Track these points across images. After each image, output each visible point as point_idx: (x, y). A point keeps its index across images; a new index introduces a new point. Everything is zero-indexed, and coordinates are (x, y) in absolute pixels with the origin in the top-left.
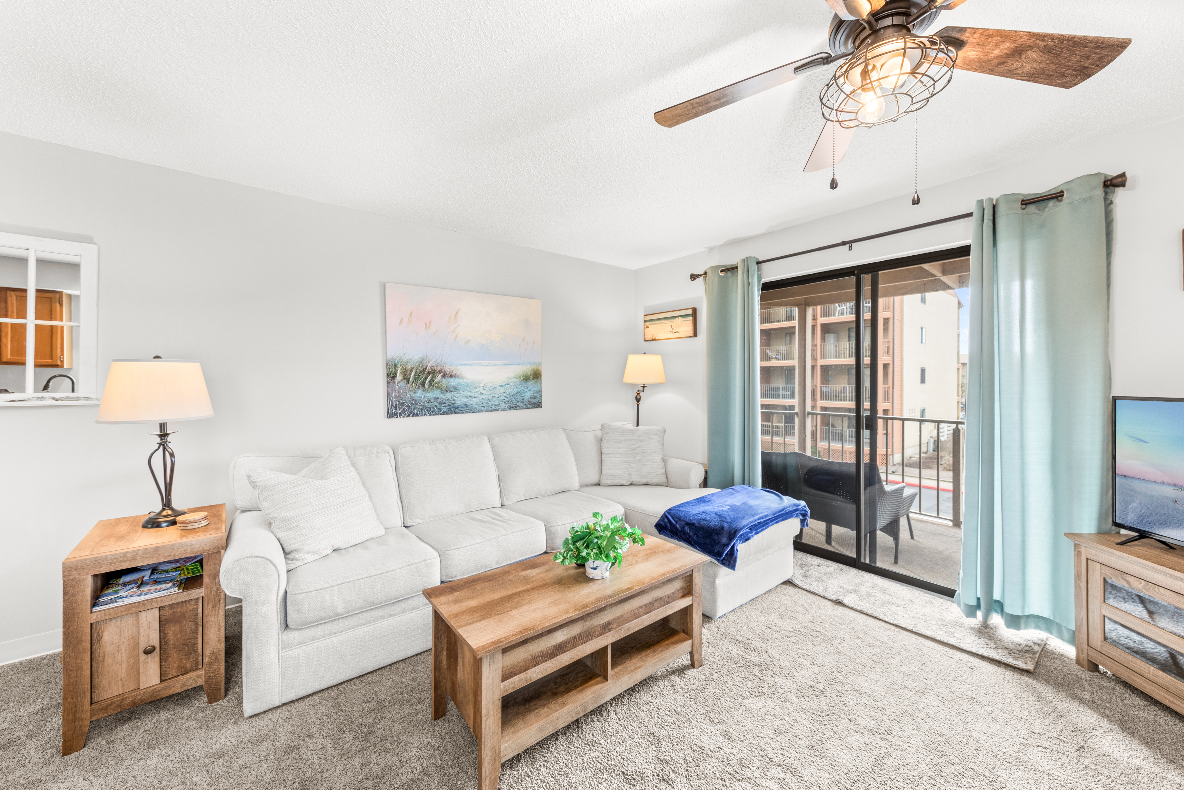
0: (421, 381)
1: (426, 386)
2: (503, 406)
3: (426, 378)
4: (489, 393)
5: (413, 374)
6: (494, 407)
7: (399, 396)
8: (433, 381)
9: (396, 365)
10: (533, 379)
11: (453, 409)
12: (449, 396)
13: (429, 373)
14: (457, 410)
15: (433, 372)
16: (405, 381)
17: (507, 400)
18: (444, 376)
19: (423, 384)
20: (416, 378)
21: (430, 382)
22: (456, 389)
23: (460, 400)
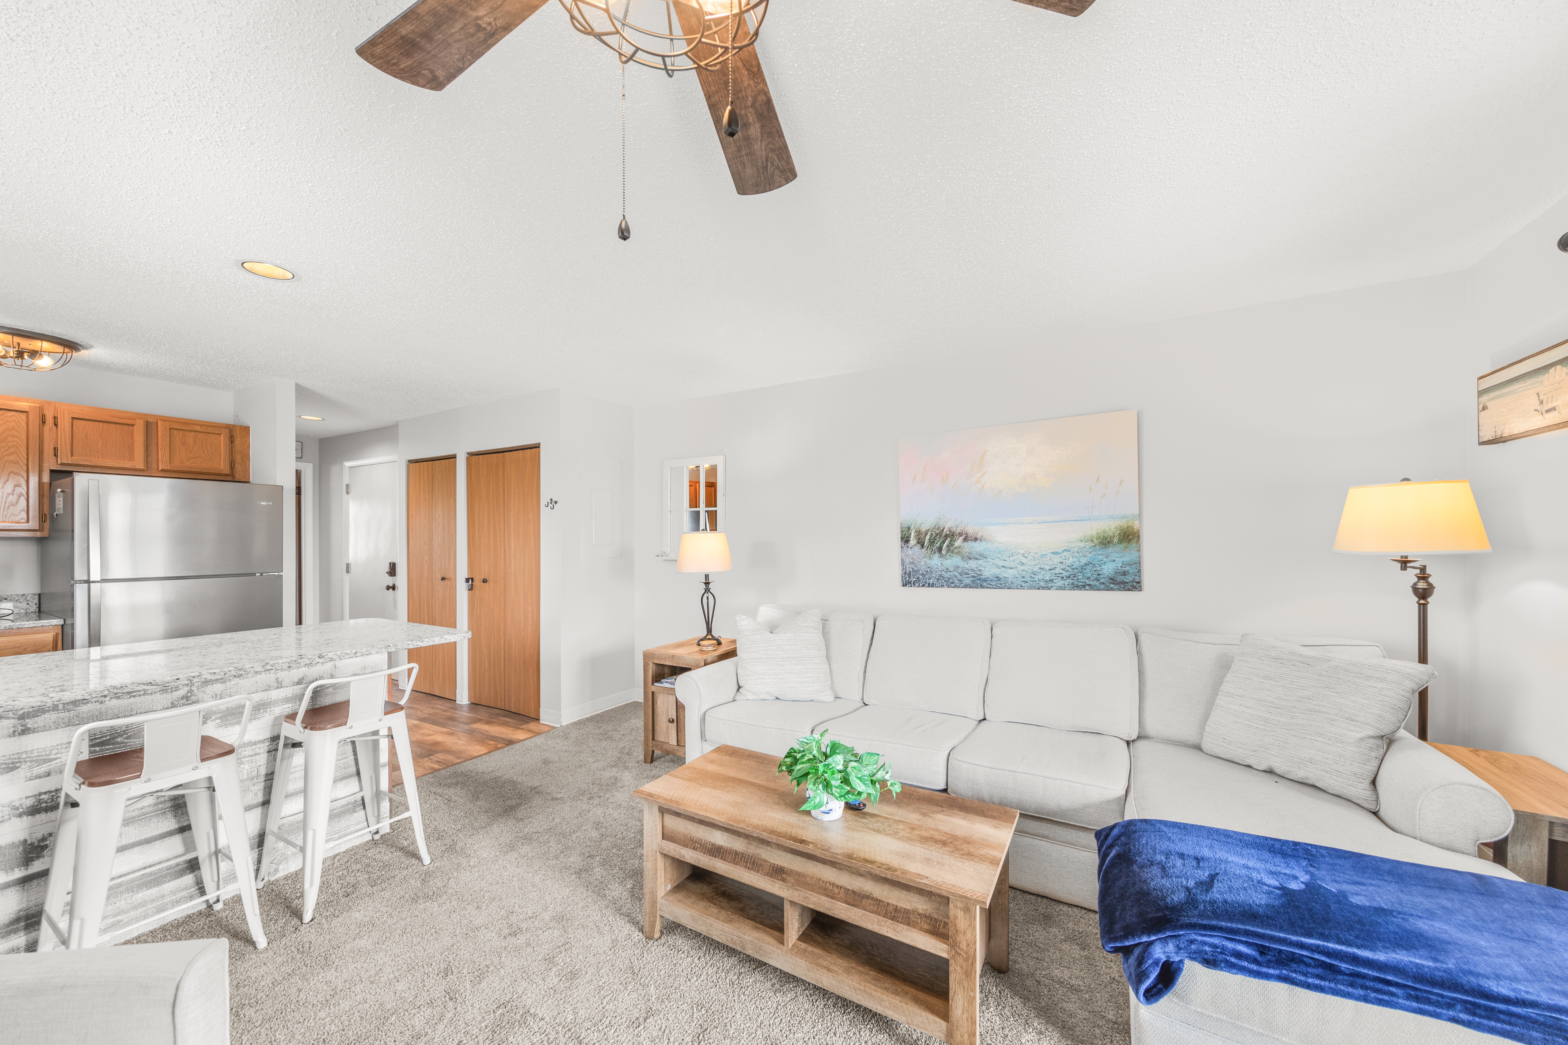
0: (938, 545)
1: (944, 552)
2: (1060, 583)
3: (944, 542)
4: (1033, 563)
5: (928, 537)
6: (1042, 584)
7: (913, 563)
8: (952, 545)
9: (909, 528)
10: (1120, 542)
11: (979, 582)
12: (973, 564)
13: (946, 536)
14: (985, 584)
15: (952, 535)
16: (919, 545)
17: (1065, 574)
18: (965, 540)
19: (940, 549)
20: (932, 542)
21: (948, 546)
22: (982, 556)
23: (989, 571)
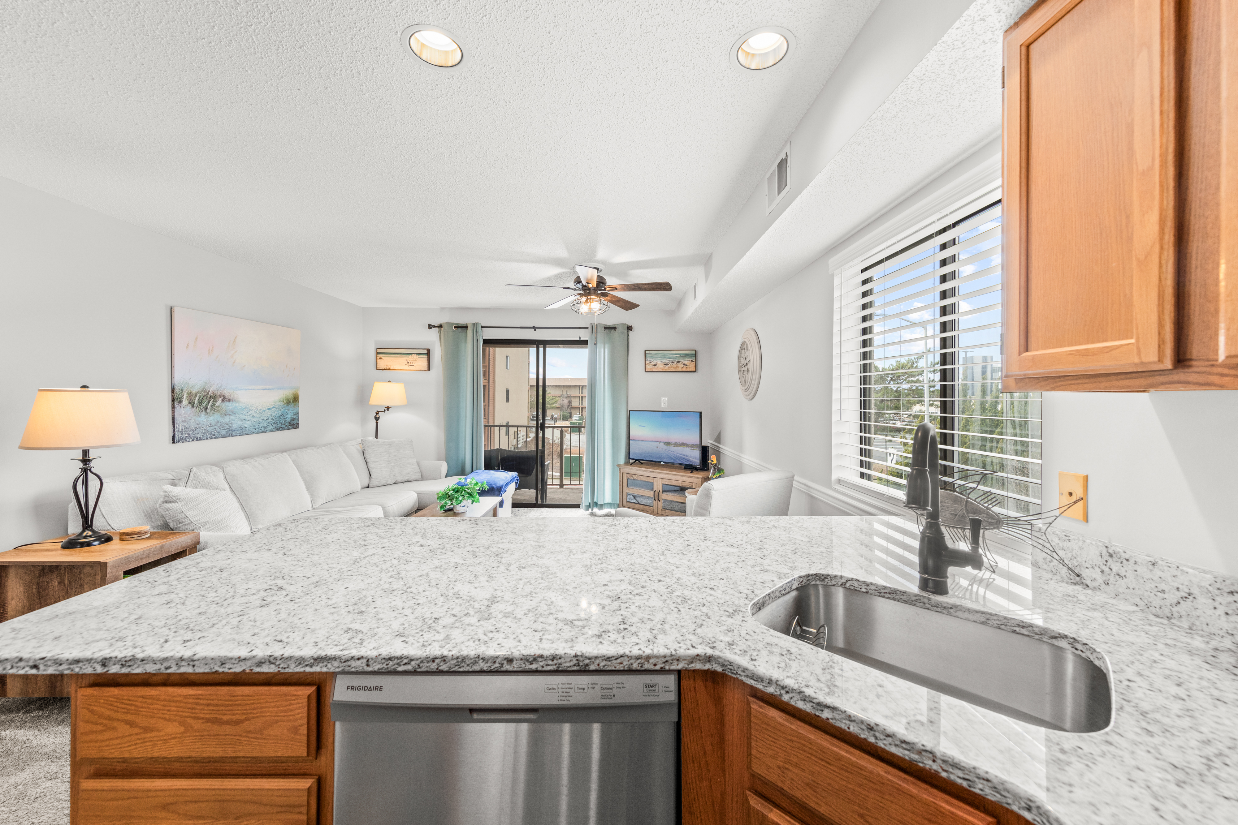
0: (204, 405)
1: (208, 410)
2: (270, 428)
3: (209, 403)
4: (259, 416)
5: (197, 398)
6: (263, 429)
7: (185, 421)
8: (215, 405)
9: (182, 390)
10: (293, 402)
11: (230, 433)
12: (227, 419)
13: (211, 397)
14: (234, 433)
15: (214, 397)
16: (190, 405)
17: (273, 422)
18: (223, 400)
19: (206, 408)
20: (200, 403)
21: (211, 406)
22: (232, 413)
23: (237, 423)
